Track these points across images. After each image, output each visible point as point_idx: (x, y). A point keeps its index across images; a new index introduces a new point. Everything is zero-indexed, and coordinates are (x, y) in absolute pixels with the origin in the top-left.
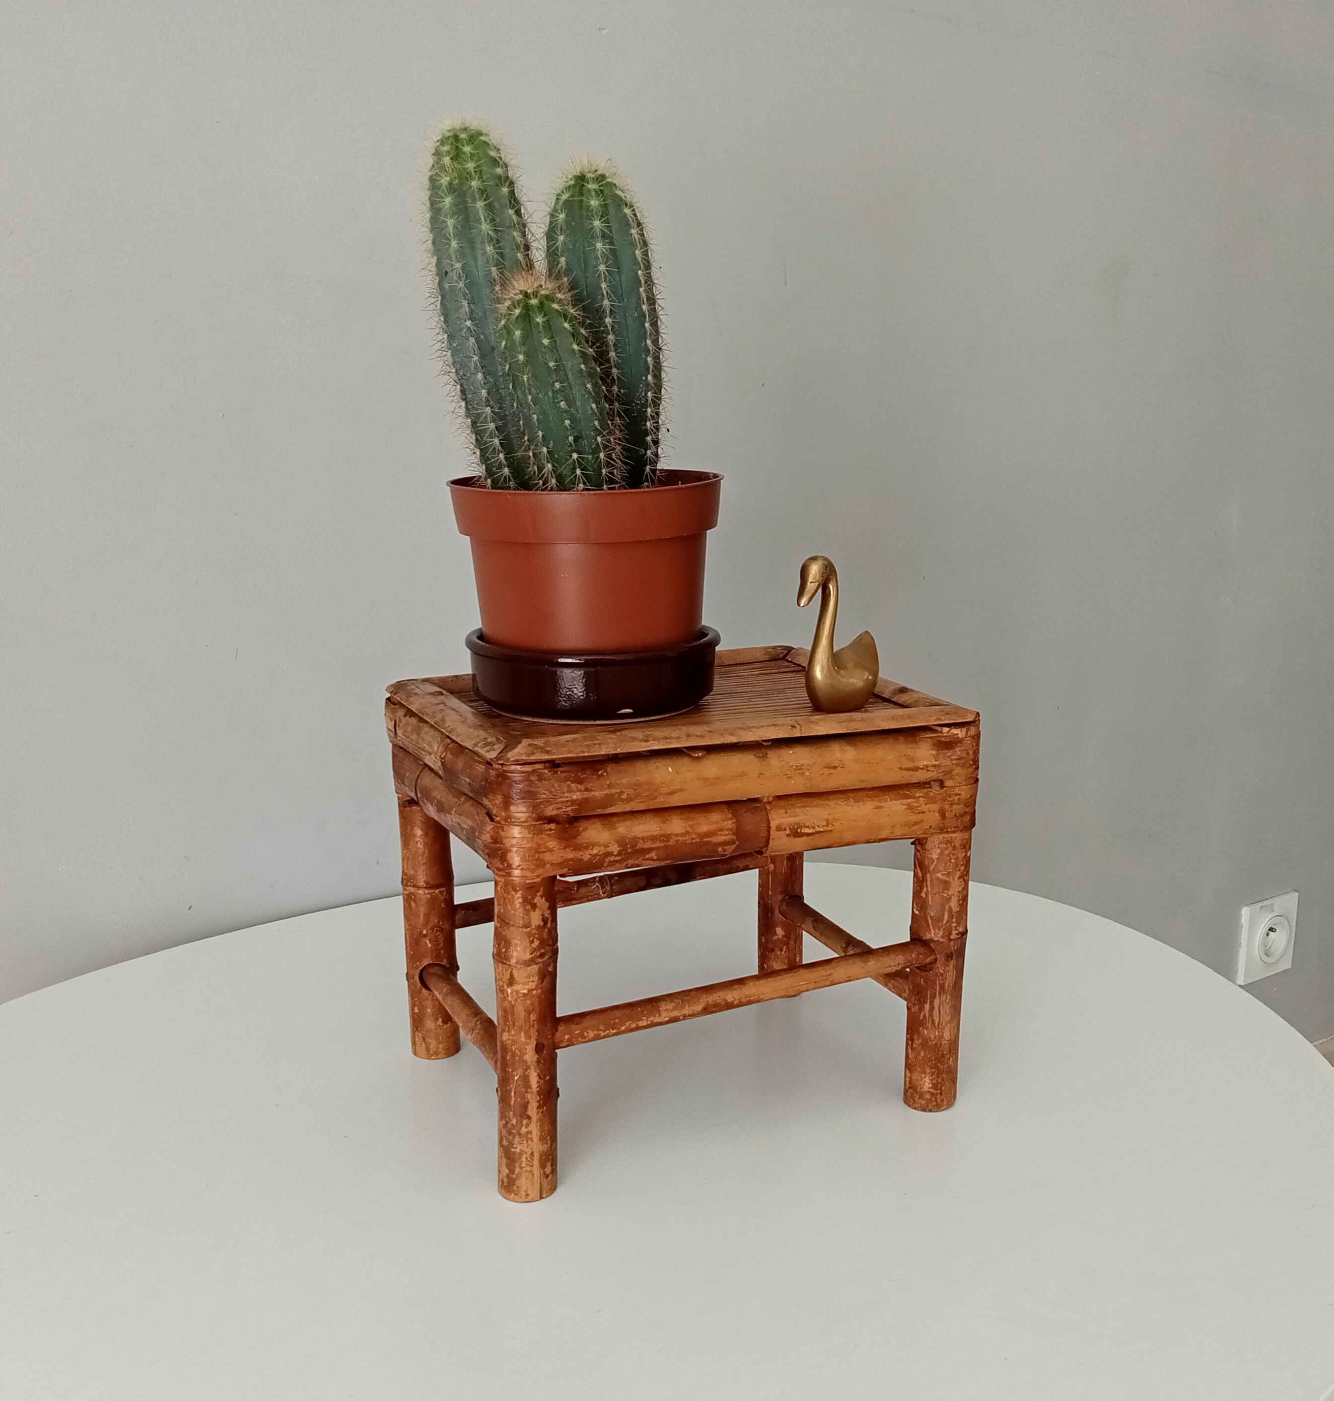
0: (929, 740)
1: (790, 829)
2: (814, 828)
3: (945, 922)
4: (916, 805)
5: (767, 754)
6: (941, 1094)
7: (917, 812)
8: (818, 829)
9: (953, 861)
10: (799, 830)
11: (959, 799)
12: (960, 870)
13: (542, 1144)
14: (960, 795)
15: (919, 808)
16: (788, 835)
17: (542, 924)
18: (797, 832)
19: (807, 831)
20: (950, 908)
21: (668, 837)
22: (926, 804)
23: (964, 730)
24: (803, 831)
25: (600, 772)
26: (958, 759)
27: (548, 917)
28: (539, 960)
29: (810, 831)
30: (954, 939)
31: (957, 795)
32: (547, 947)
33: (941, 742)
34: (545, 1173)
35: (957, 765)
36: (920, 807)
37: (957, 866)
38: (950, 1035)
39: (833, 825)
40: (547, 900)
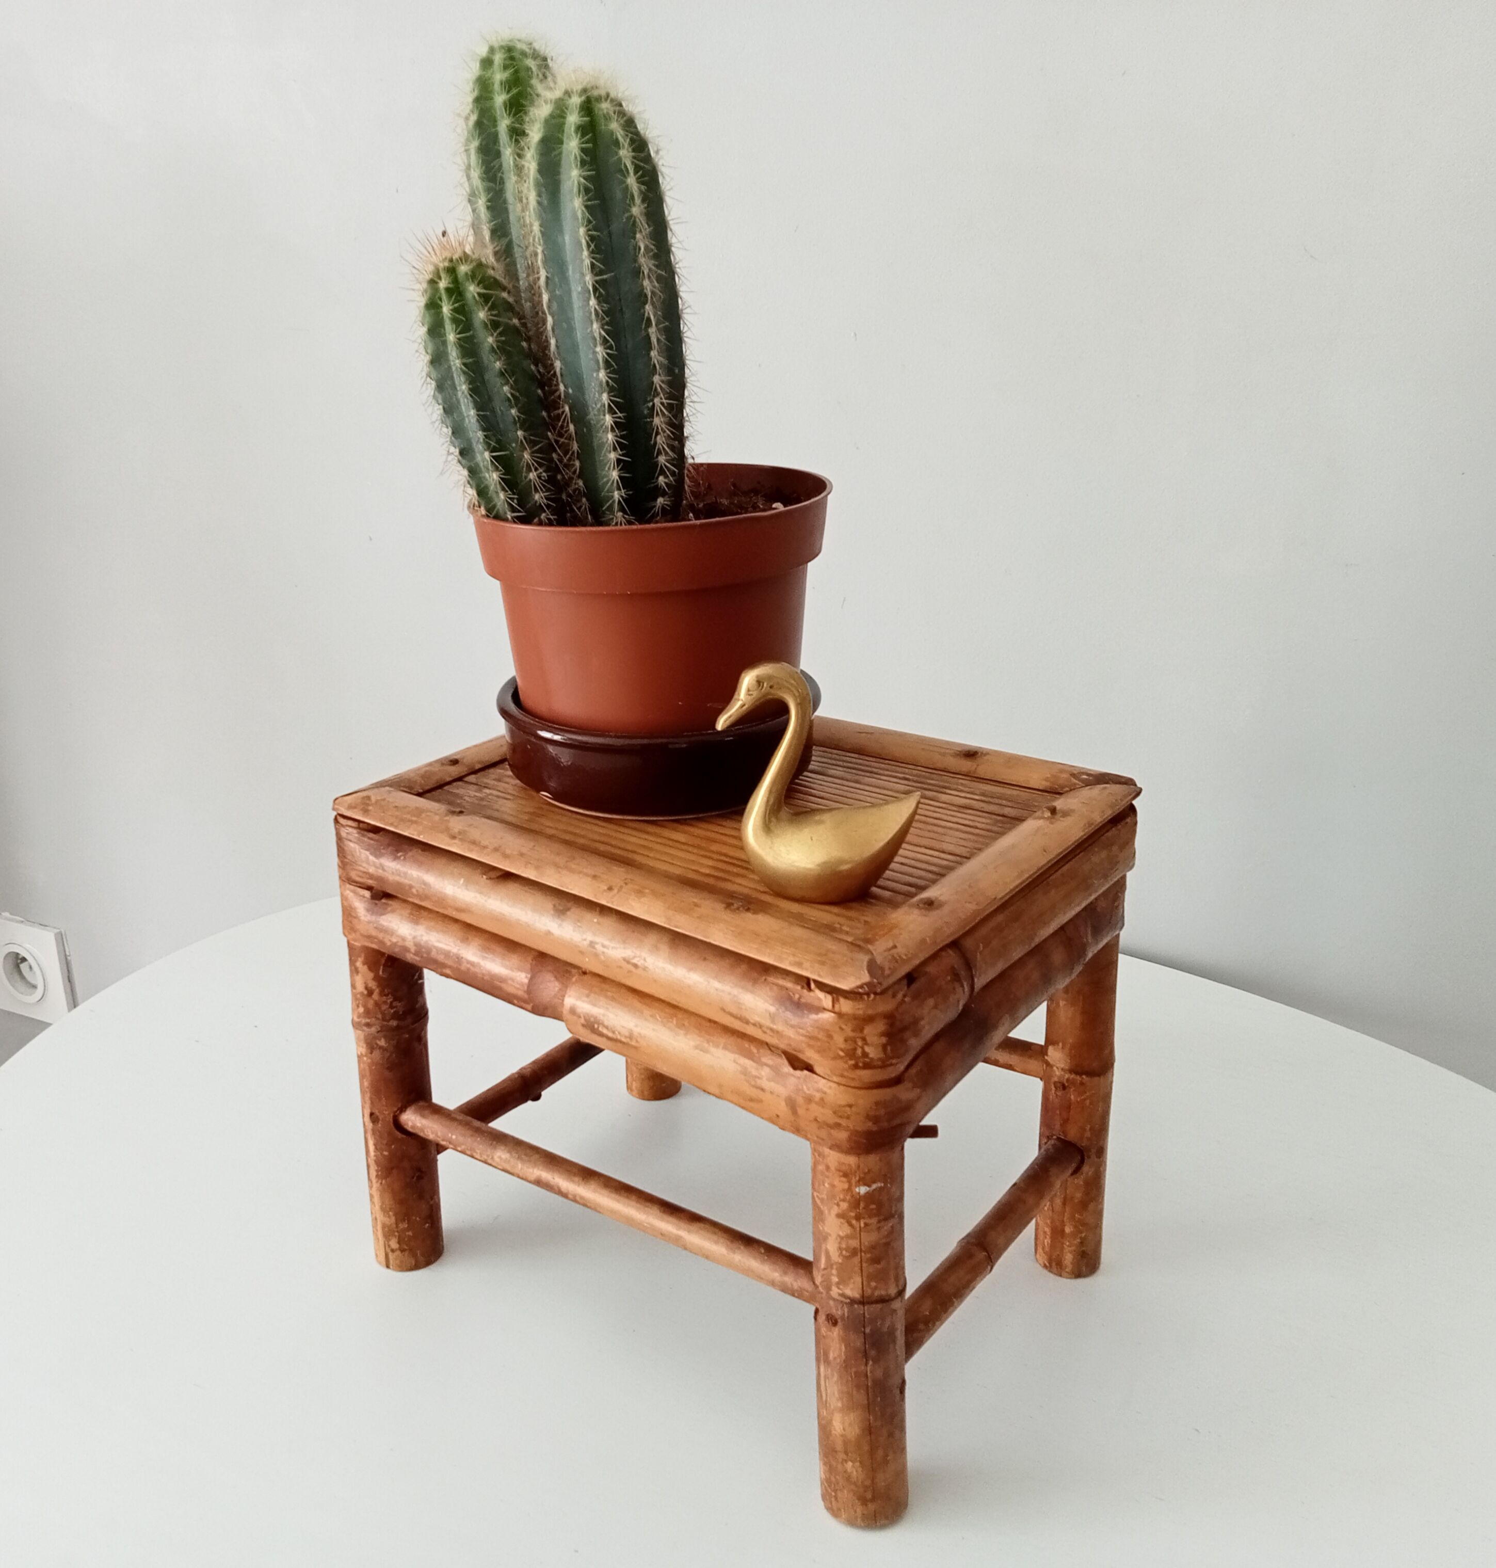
0: (775, 988)
1: (586, 1020)
2: (614, 1032)
3: (823, 1266)
4: (754, 1072)
5: (569, 909)
6: (836, 1499)
7: (753, 1083)
8: (619, 1037)
9: (826, 1185)
10: (596, 1026)
11: (822, 1099)
12: (838, 1205)
13: (384, 1216)
14: (825, 1093)
15: (757, 1080)
16: (583, 1025)
17: (366, 992)
18: (594, 1026)
19: (605, 1031)
20: (827, 1253)
21: (459, 959)
22: (768, 1080)
23: (829, 998)
24: (600, 1029)
25: (399, 854)
26: (811, 1038)
27: (374, 987)
28: (365, 1028)
29: (610, 1035)
30: (834, 1299)
31: (818, 1090)
32: (374, 1019)
33: (790, 999)
34: (389, 1246)
35: (809, 1046)
36: (759, 1078)
37: (834, 1197)
38: (844, 1429)
39: (637, 1041)
40: (370, 969)
